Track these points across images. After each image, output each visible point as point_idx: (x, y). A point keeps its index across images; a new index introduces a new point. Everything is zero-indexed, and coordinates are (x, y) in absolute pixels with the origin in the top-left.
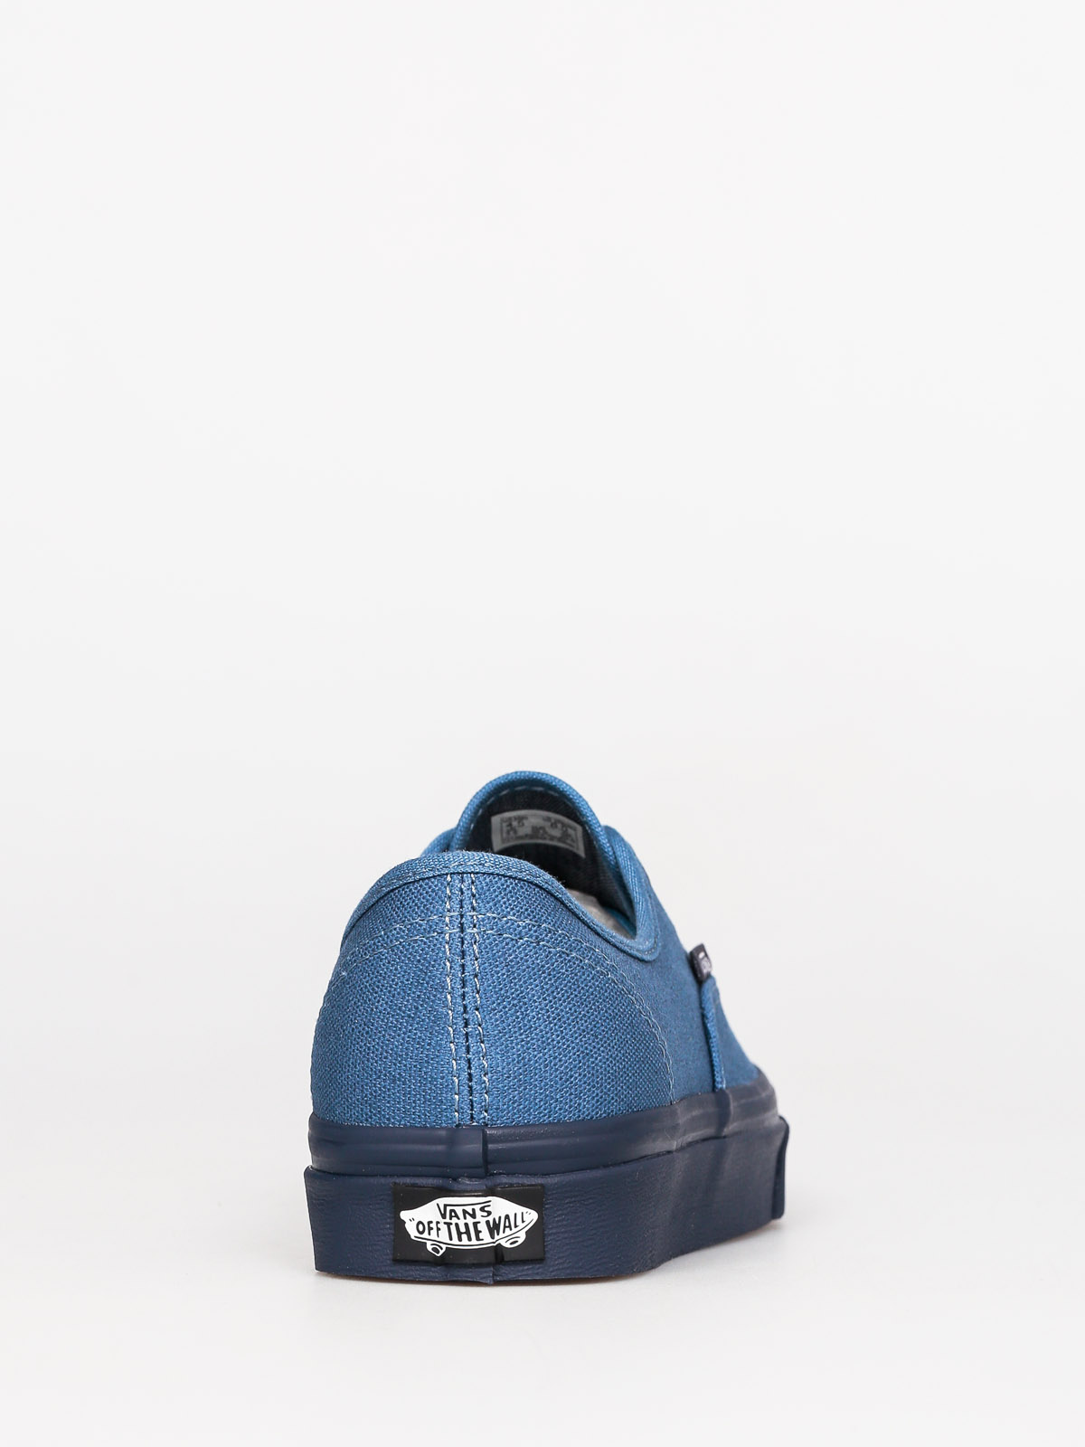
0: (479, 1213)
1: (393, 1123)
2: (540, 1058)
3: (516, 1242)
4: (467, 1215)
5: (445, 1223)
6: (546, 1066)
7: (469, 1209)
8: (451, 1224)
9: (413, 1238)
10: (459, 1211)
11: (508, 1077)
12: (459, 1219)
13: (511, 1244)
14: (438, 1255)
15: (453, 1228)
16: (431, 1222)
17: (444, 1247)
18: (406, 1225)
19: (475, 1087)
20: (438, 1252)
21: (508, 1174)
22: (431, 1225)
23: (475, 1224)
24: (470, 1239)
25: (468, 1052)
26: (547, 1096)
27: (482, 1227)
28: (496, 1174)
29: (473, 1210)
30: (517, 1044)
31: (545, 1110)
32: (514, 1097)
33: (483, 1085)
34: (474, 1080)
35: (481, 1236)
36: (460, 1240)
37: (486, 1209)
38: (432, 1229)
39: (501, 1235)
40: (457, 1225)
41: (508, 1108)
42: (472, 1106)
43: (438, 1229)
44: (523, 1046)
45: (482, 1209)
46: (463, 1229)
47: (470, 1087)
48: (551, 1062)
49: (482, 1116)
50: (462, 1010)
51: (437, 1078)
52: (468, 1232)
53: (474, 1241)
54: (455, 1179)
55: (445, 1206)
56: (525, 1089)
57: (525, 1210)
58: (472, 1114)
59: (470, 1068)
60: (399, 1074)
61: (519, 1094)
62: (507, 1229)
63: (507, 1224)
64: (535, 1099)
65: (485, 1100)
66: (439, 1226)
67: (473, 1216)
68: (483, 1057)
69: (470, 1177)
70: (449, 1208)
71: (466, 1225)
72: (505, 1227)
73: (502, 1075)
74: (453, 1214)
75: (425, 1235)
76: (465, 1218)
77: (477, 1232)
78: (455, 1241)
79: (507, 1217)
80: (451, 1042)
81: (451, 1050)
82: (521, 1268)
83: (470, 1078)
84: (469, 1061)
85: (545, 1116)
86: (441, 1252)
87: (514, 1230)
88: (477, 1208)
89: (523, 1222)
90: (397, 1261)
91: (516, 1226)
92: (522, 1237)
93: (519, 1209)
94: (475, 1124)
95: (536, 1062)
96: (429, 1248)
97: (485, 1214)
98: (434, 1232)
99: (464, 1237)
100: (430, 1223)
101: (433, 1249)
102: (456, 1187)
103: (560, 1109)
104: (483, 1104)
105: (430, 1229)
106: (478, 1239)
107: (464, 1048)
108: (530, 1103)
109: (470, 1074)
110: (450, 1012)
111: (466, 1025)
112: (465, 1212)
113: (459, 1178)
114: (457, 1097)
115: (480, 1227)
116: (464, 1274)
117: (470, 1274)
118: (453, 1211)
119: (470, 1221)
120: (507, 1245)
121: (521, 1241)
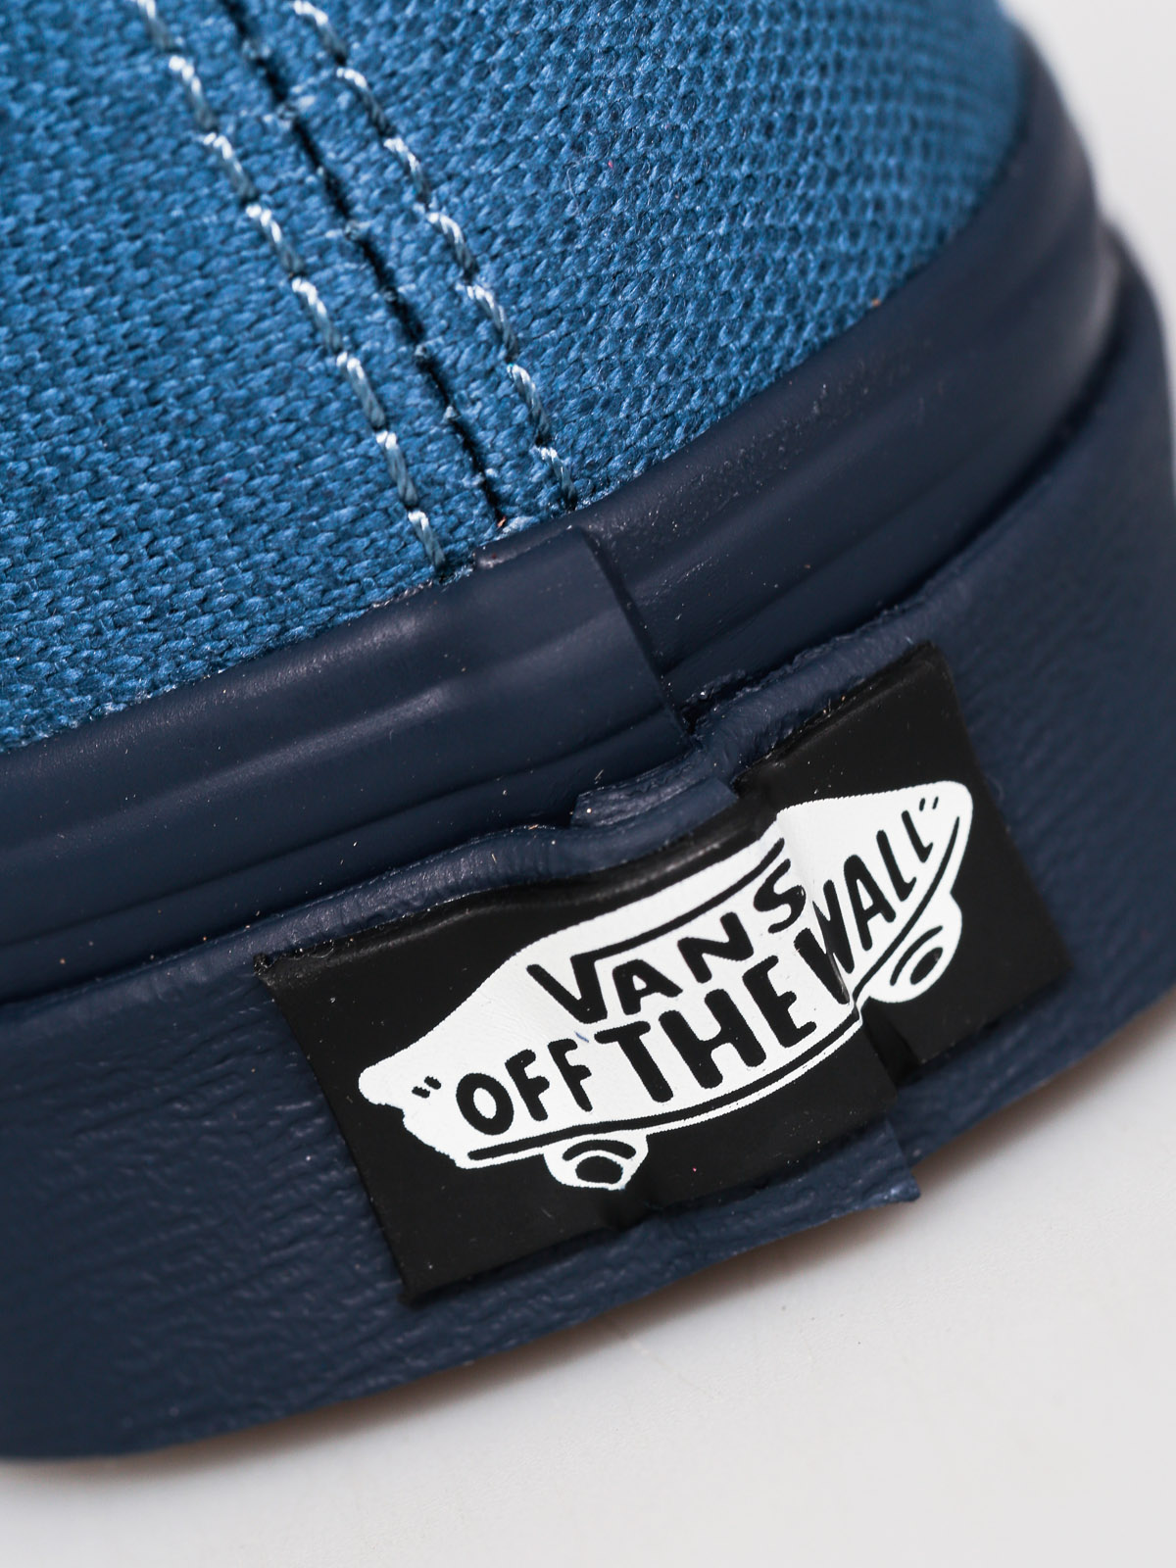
0: (755, 923)
1: (115, 694)
2: (650, 81)
3: (935, 954)
4: (709, 959)
5: (603, 1037)
6: (688, 104)
7: (708, 927)
8: (644, 1027)
9: (464, 1163)
10: (665, 957)
11: (570, 238)
12: (672, 990)
13: (916, 977)
14: (620, 1185)
15: (659, 1045)
16: (527, 1057)
17: (638, 1139)
18: (410, 1124)
19: (448, 356)
20: (615, 1173)
21: (759, 676)
22: (531, 1071)
23: (757, 981)
24: (752, 1054)
25: (342, 208)
26: (749, 238)
27: (792, 975)
28: (710, 701)
29: (731, 922)
30: (533, 69)
31: (769, 302)
32: (629, 316)
33: (483, 331)
34: (434, 325)
35: (798, 1015)
36: (708, 1075)
37: (781, 887)
38: (542, 1084)
39: (863, 960)
40: (674, 1024)
41: (628, 377)
42: (471, 445)
43: (574, 1076)
44: (560, 63)
45: (765, 900)
46: (705, 1026)
47: (429, 366)
48: (696, 73)
49: (537, 473)
50: (229, 28)
51: (249, 400)
52: (735, 1030)
53: (777, 1055)
54: (560, 817)
55: (584, 965)
56: (657, 256)
57: (906, 797)
58: (487, 485)
59: (385, 279)
60: (51, 458)
61: (644, 289)
62: (876, 923)
63: (867, 902)
64: (713, 278)
65: (522, 391)
66: (573, 1058)
67: (737, 945)
68: (423, 198)
69: (626, 774)
70: (604, 969)
71: (719, 1002)
72: (862, 917)
73: (542, 242)
74: (639, 984)
75: (523, 1125)
76: (702, 974)
77: (776, 1007)
78: (687, 1090)
79: (855, 869)
80: (244, 202)
81: (263, 236)
82: (990, 1058)
83: (409, 322)
84: (367, 249)
85: (780, 331)
86: (629, 1167)
87: (904, 910)
88: (742, 905)
89: (923, 853)
90: (421, 1299)
91: (904, 889)
92: (946, 920)
93: (881, 809)
94: (518, 522)
95: (644, 106)
96: (565, 1173)
97: (783, 912)
98: (558, 1099)
99: (726, 1057)
100: (518, 1064)
101: (583, 1171)
102: (591, 853)
103: (823, 268)
104: (520, 414)
105: (533, 1090)
106: (788, 1034)
107: (314, 201)
108: (702, 311)
109: (401, 310)
110: (177, 63)
111: (277, 86)
112: (693, 951)
113: (572, 804)
114: (388, 440)
115: (779, 981)
116: (776, 1214)
117: (803, 1204)
118: (640, 968)
119: (728, 975)
120: (905, 991)
121: (949, 941)
